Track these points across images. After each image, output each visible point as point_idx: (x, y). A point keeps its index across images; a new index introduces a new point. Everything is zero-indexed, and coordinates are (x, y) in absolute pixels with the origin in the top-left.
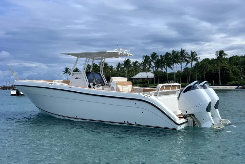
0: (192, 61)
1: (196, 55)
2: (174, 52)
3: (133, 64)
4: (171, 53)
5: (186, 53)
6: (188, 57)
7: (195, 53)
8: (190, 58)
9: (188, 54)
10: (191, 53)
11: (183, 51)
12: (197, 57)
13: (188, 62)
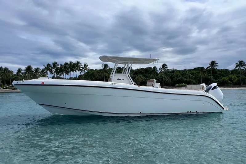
0: (84, 71)
1: (88, 66)
2: (71, 63)
3: (35, 70)
4: (69, 63)
5: (80, 64)
6: (81, 67)
7: (87, 65)
8: (83, 68)
9: (82, 65)
10: (84, 65)
11: (78, 63)
12: (88, 67)
13: (82, 71)
